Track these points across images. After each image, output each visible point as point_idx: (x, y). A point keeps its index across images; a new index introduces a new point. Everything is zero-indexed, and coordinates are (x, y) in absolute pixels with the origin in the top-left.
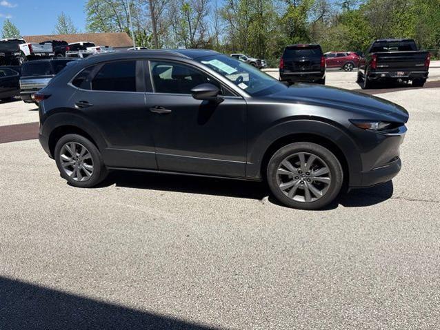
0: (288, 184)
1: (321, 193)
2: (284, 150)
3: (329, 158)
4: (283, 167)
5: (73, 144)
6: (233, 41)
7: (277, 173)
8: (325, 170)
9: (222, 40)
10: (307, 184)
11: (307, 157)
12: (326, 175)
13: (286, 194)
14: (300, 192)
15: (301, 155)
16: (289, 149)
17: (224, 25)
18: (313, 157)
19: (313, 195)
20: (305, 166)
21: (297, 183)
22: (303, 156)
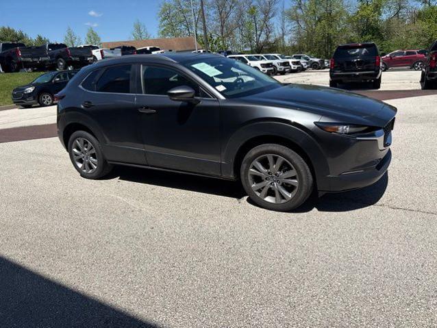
0: (260, 185)
1: (290, 196)
2: (253, 152)
3: (295, 161)
4: (254, 168)
5: (82, 140)
6: (299, 42)
7: (249, 173)
8: (293, 173)
9: (288, 40)
10: (276, 186)
11: (275, 159)
12: (294, 178)
13: (258, 194)
14: (271, 193)
15: (270, 157)
16: (258, 151)
17: (290, 26)
18: (281, 159)
19: (283, 197)
20: (274, 167)
21: (267, 184)
22: (272, 158)
